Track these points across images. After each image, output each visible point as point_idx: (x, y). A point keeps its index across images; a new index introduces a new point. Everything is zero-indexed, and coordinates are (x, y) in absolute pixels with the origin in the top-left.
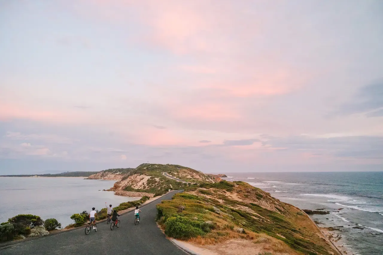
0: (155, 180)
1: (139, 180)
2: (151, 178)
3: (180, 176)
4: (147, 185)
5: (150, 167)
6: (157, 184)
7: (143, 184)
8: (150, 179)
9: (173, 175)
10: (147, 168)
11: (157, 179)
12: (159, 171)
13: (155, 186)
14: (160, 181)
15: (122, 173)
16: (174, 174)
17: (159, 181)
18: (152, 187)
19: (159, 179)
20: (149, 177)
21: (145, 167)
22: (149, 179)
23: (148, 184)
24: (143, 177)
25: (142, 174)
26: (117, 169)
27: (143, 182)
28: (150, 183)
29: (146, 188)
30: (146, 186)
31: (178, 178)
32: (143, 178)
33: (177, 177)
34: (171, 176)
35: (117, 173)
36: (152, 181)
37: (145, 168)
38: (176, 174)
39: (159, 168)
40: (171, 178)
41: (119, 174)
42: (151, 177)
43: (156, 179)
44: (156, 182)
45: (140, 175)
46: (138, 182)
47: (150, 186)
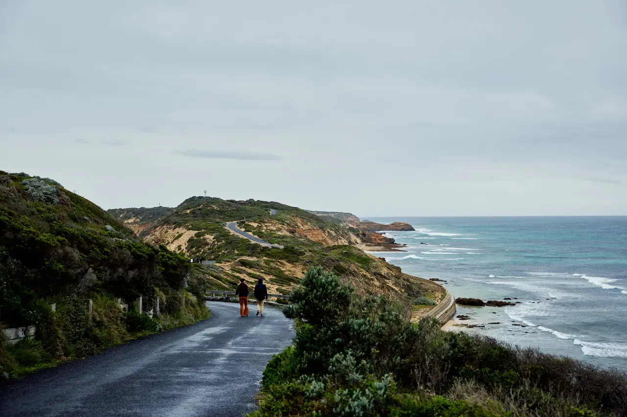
0: (204, 239)
1: (170, 240)
2: (196, 235)
3: (263, 231)
4: (188, 252)
5: (200, 209)
6: (209, 249)
7: (179, 249)
8: (195, 238)
9: (248, 229)
10: (193, 213)
11: (210, 238)
12: (220, 218)
13: (204, 253)
14: (216, 243)
15: (141, 220)
16: (250, 225)
17: (214, 242)
18: (198, 254)
19: (213, 239)
20: (193, 233)
21: (188, 209)
22: (192, 237)
23: (189, 248)
24: (180, 233)
25: (180, 227)
26: (128, 210)
27: (178, 245)
28: (192, 247)
29: (186, 256)
30: (184, 252)
31: (256, 236)
32: (180, 236)
33: (253, 233)
34: (243, 230)
35: (130, 221)
36: (200, 241)
37: (188, 211)
38: (255, 225)
39: (221, 212)
40: (241, 236)
41: (135, 223)
42: (197, 232)
43: (207, 236)
44: (207, 244)
45: (175, 228)
46: (169, 243)
47: (194, 253)
